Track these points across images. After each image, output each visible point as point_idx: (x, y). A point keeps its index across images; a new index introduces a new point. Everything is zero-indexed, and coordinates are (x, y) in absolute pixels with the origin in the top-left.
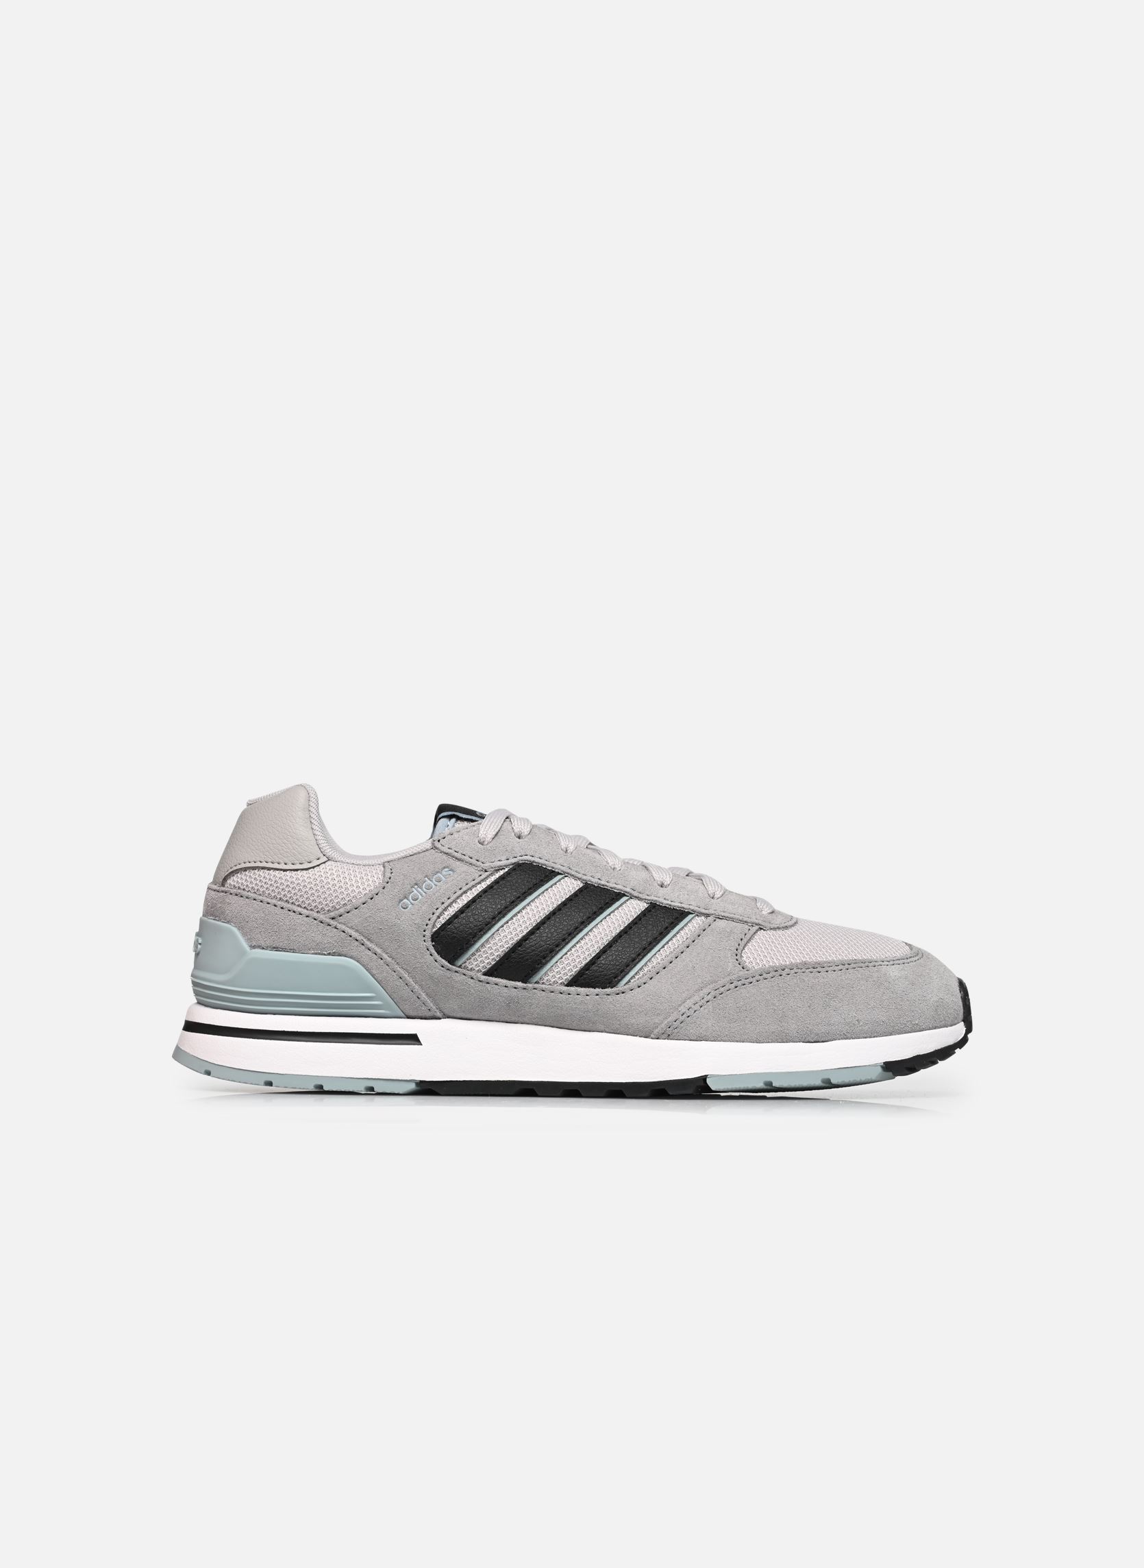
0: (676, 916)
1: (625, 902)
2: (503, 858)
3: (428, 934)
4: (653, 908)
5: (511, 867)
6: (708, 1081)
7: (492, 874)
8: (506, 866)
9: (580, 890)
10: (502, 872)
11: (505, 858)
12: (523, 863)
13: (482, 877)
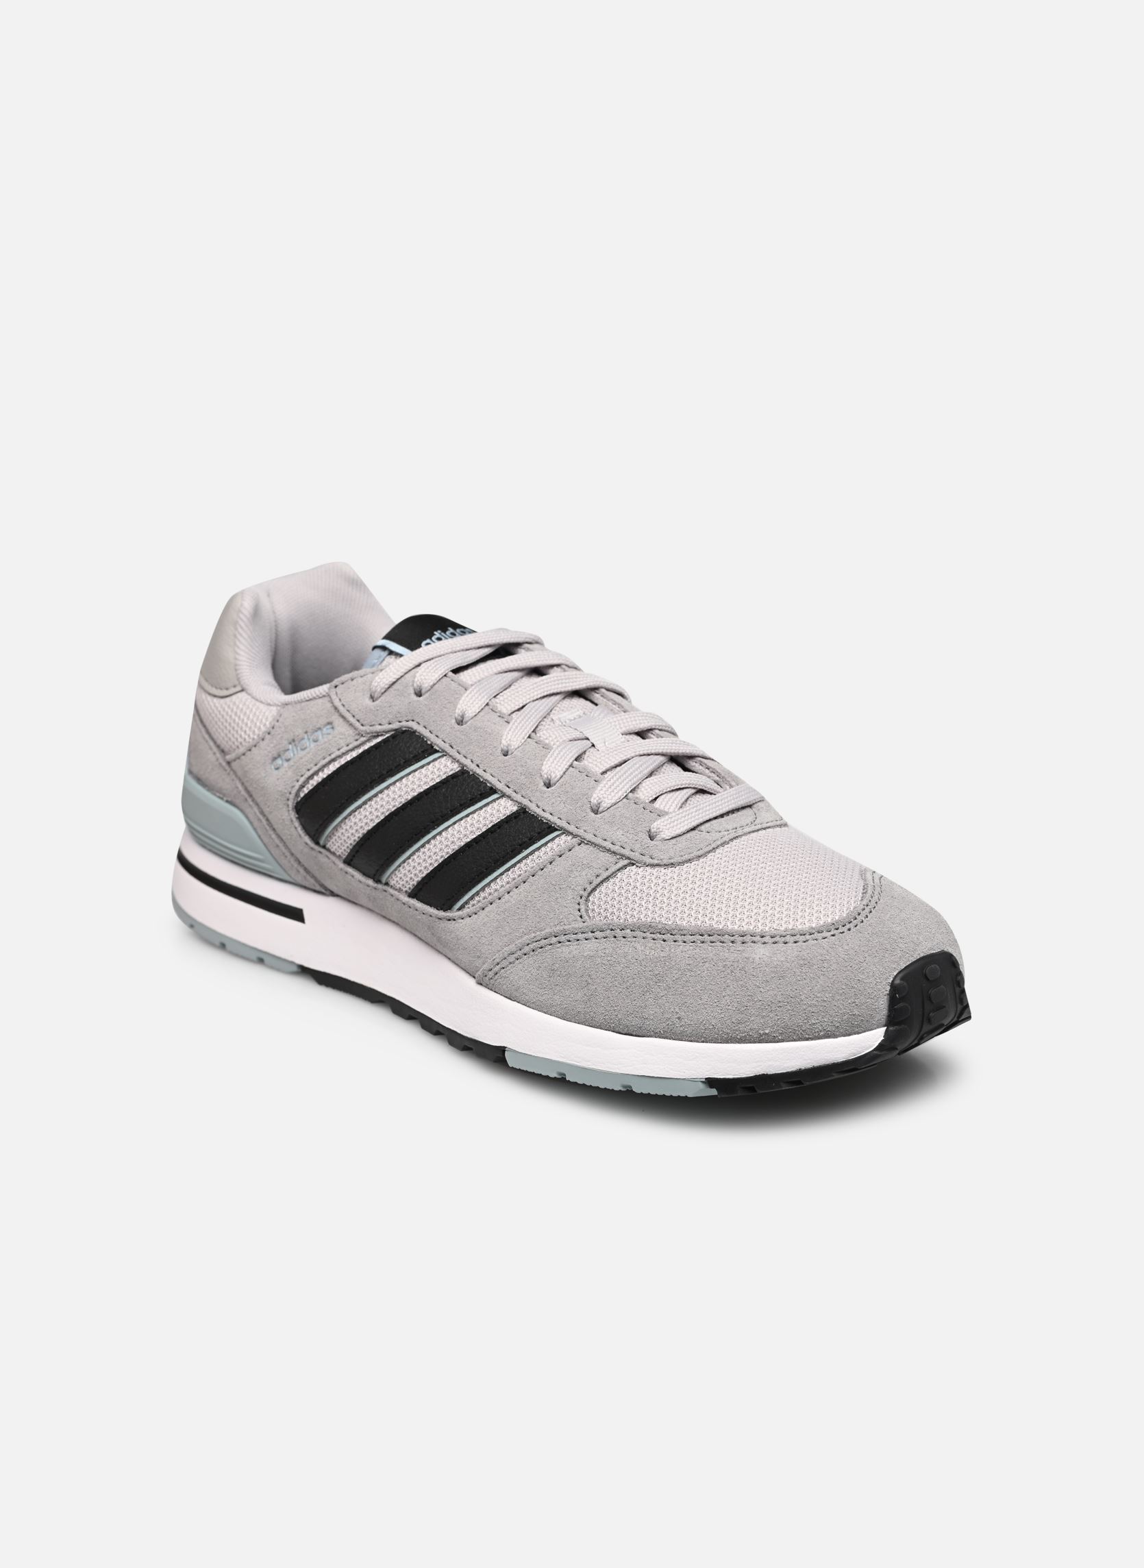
0: (545, 829)
1: (494, 801)
2: (384, 721)
3: (291, 804)
4: (522, 815)
5: (393, 733)
6: (507, 1054)
7: (368, 740)
8: (387, 732)
9: (454, 776)
10: (380, 739)
11: (387, 720)
12: (406, 730)
13: (358, 742)
